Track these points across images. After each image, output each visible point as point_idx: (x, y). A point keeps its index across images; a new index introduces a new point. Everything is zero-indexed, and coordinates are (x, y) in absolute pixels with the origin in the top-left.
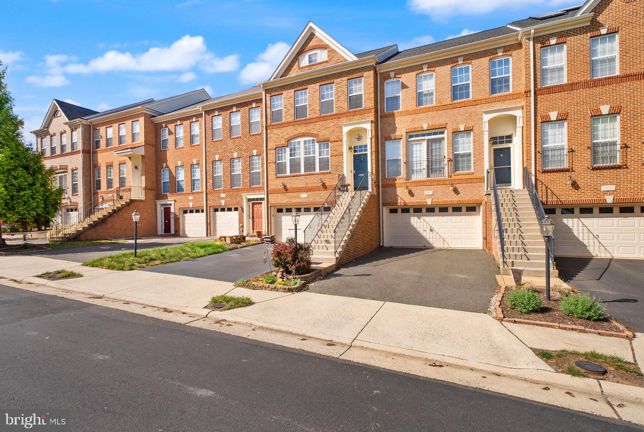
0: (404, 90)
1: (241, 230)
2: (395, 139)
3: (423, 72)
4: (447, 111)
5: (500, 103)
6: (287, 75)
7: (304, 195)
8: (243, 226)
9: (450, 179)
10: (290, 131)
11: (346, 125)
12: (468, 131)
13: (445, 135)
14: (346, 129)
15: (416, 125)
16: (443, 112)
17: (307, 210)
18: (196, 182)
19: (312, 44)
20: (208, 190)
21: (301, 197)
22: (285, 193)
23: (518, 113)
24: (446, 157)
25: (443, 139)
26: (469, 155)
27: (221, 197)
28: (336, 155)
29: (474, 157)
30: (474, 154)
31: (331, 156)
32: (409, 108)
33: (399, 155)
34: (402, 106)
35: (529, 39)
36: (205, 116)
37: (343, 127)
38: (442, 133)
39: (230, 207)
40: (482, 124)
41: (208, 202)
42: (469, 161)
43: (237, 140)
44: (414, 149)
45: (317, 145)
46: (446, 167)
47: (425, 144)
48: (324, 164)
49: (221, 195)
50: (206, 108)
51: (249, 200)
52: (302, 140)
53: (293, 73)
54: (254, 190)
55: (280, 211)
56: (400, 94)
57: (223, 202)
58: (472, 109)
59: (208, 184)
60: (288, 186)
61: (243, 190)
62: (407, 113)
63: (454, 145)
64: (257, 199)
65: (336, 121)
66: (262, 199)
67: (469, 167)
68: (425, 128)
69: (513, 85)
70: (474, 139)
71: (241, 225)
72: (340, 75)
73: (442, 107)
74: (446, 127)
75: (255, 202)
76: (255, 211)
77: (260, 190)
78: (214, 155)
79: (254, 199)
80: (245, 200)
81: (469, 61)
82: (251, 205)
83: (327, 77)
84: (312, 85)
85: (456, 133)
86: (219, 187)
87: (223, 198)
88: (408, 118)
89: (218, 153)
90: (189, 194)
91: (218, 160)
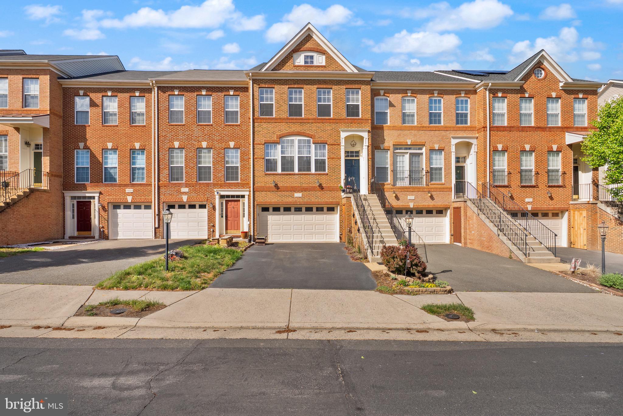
0: (392, 108)
1: (212, 230)
2: (384, 149)
3: (407, 96)
4: (427, 132)
5: (463, 132)
6: (280, 70)
7: (298, 195)
8: (214, 226)
9: (428, 187)
10: (284, 128)
11: (343, 131)
12: (440, 150)
13: (424, 151)
14: (343, 135)
15: (401, 140)
16: (422, 132)
17: (297, 209)
18: (137, 171)
19: (308, 45)
20: (161, 182)
21: (295, 196)
22: (276, 191)
23: (474, 141)
24: (424, 169)
25: (422, 154)
26: (440, 169)
27: (182, 191)
28: (333, 158)
29: (445, 171)
30: (445, 169)
31: (328, 159)
32: (396, 124)
33: (387, 163)
34: (390, 122)
35: (486, 89)
36: (158, 92)
37: (341, 132)
38: (421, 149)
39: (193, 203)
40: (450, 146)
41: (162, 197)
42: (441, 174)
43: (207, 128)
44: (398, 160)
45: (313, 146)
46: (424, 177)
47: (407, 157)
48: (320, 165)
49: (182, 189)
50: (160, 83)
51: (222, 197)
52: (296, 139)
53: (287, 70)
54: (230, 186)
55: (265, 209)
56: (388, 111)
57: (185, 198)
58: (443, 133)
59: (161, 175)
60: (280, 185)
61: (215, 185)
62: (394, 128)
63: (429, 160)
64: (233, 196)
65: (334, 126)
66: (243, 196)
67: (440, 179)
68: (409, 143)
69: (471, 120)
70: (445, 157)
71: (212, 224)
72: (339, 83)
73: (420, 128)
74: (424, 145)
75: (228, 199)
76: (229, 209)
77: (238, 186)
78: (172, 141)
79: (228, 196)
80: (217, 197)
81: (442, 96)
82: (224, 202)
83: (325, 82)
84: (309, 86)
85: (432, 150)
86: (177, 180)
87: (184, 192)
88: (396, 133)
89: (177, 140)
90: (126, 186)
91: (178, 148)
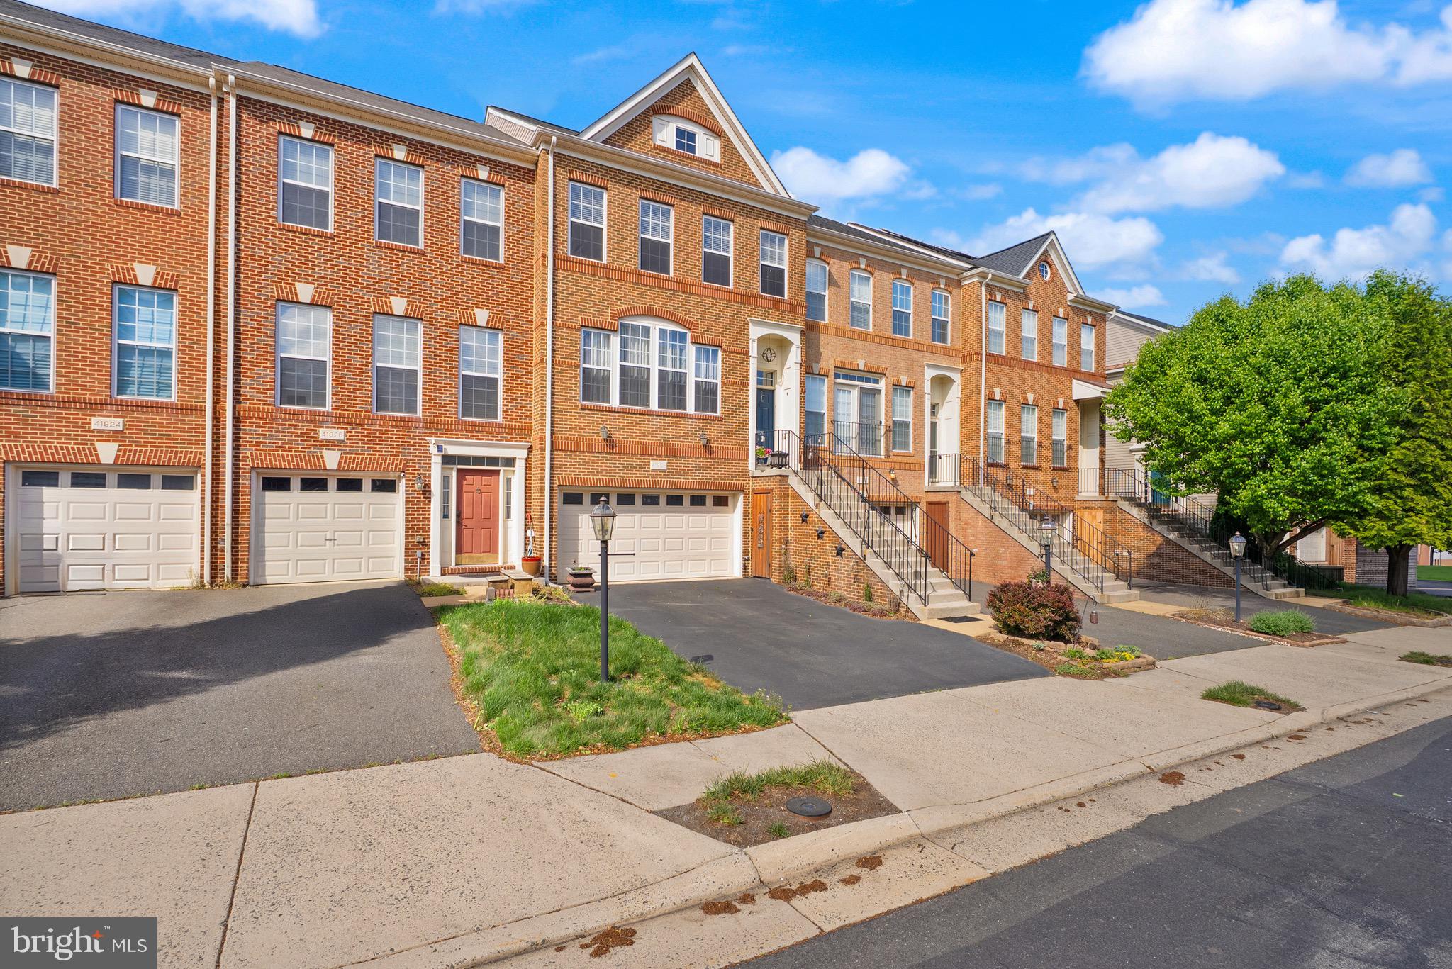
0: (833, 288)
1: (419, 553)
2: (819, 375)
3: (859, 268)
4: (888, 348)
5: (941, 357)
7: (658, 465)
8: (424, 543)
9: (890, 460)
10: (630, 296)
11: (756, 323)
12: (909, 388)
13: (882, 385)
14: (755, 332)
15: (848, 359)
16: (883, 347)
18: (136, 360)
19: (685, 105)
20: (245, 405)
21: (651, 468)
22: (607, 453)
23: (956, 377)
24: (883, 424)
25: (879, 391)
26: (907, 425)
27: (321, 437)
28: (733, 384)
29: (914, 431)
30: (915, 425)
31: (724, 383)
32: (841, 324)
33: (820, 403)
34: (830, 317)
35: (981, 283)
36: (239, 116)
37: (750, 324)
38: (876, 381)
39: (353, 475)
40: (923, 382)
41: (247, 451)
42: (907, 434)
43: (409, 260)
44: (840, 400)
45: (691, 350)
46: (883, 439)
47: (855, 394)
48: (707, 395)
49: (321, 431)
50: (249, 89)
51: (448, 460)
52: (656, 326)
54: (473, 431)
55: (572, 498)
56: (826, 293)
57: (331, 459)
58: (914, 355)
59: (246, 382)
60: (618, 438)
61: (431, 426)
62: (836, 331)
63: (890, 404)
64: (478, 460)
65: (737, 308)
66: (510, 462)
67: (906, 446)
68: (861, 368)
69: (952, 336)
70: (915, 402)
71: (418, 538)
72: (748, 211)
73: (879, 339)
74: (885, 374)
75: (465, 468)
76: (466, 497)
77: (498, 433)
78: (287, 279)
79: (464, 459)
80: (436, 461)
81: (913, 280)
82: (454, 474)
83: (720, 202)
84: (686, 204)
85: (897, 386)
86: (302, 400)
87: (329, 441)
88: (839, 342)
89: (307, 279)
91: (311, 304)
